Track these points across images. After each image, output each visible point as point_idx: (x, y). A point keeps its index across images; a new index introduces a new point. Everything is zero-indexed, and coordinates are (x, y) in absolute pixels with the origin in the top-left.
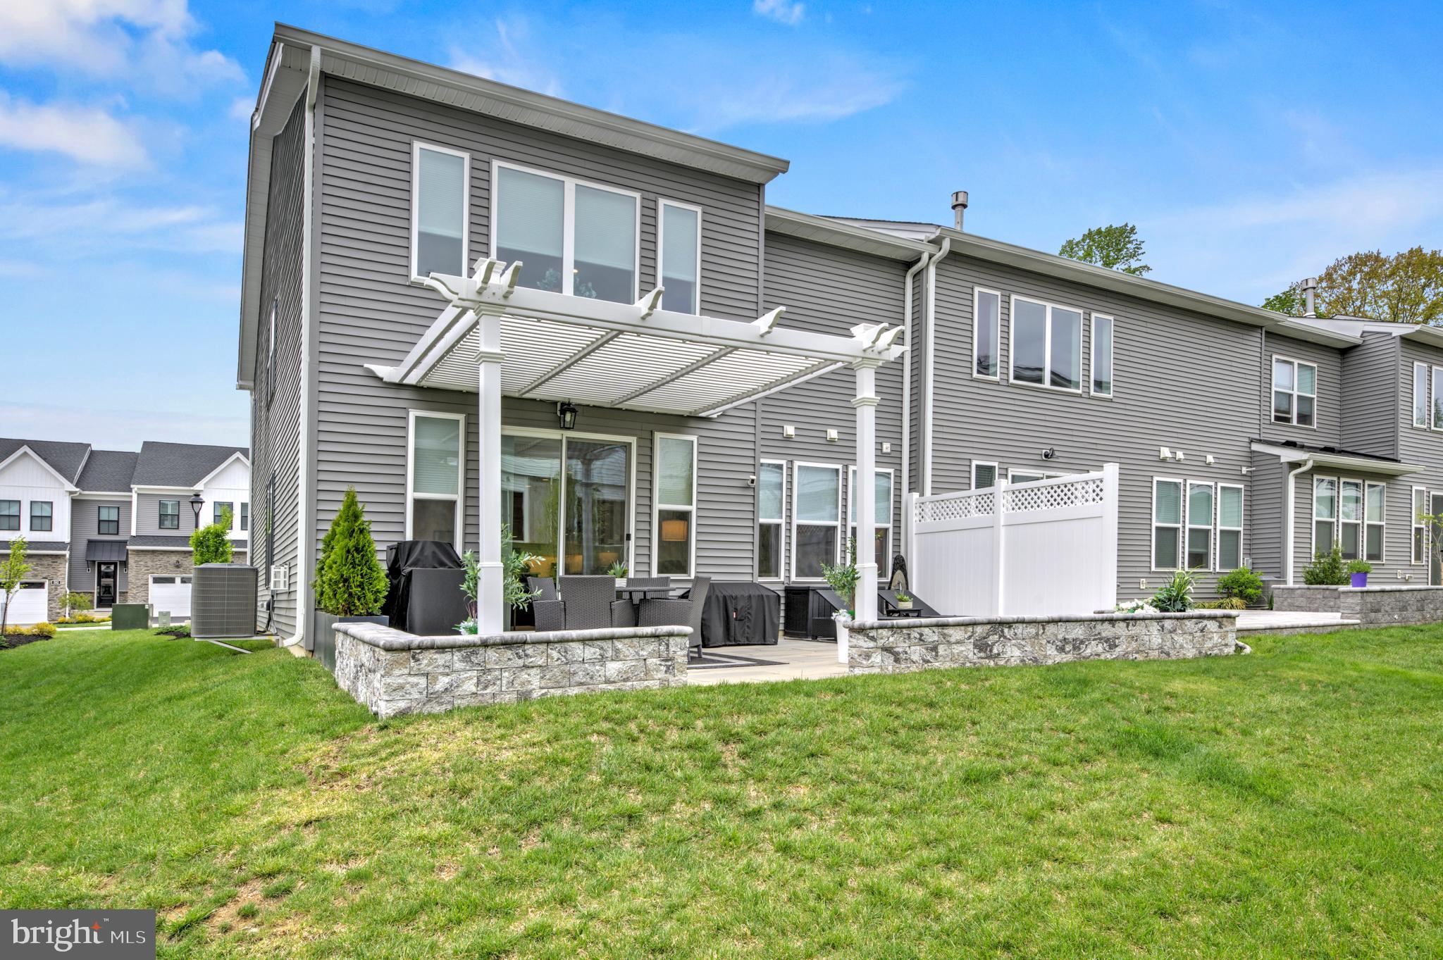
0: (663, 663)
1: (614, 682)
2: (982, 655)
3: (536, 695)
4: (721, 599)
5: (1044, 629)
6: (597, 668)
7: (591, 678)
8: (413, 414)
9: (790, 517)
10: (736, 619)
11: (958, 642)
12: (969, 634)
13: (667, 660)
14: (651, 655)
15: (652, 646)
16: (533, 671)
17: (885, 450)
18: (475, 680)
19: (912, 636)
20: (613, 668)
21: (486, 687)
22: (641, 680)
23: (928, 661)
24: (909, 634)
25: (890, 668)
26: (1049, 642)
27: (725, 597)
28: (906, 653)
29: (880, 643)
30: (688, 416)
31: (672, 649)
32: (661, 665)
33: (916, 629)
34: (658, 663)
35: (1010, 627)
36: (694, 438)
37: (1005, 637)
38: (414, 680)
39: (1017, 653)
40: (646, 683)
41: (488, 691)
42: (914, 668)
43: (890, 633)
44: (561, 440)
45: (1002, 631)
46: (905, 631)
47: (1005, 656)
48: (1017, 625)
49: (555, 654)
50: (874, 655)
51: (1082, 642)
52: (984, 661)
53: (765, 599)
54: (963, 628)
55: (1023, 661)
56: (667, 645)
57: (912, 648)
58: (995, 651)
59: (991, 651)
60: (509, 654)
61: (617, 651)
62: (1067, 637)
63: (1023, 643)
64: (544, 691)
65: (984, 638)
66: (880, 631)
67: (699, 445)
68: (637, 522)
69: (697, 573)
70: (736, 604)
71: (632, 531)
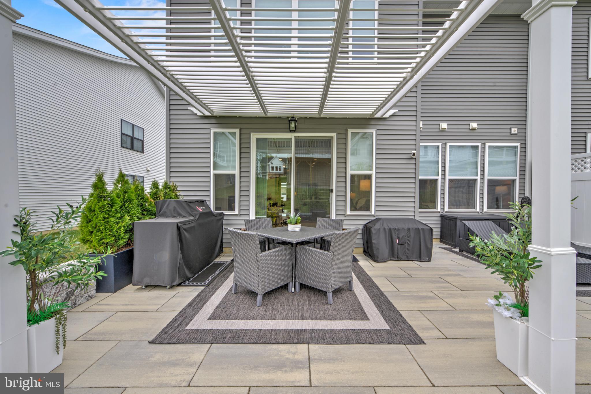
4: (387, 231)
8: (213, 131)
9: (444, 175)
10: (398, 244)
17: (513, 132)
27: (390, 229)
30: (369, 118)
36: (374, 131)
44: (292, 138)
53: (421, 231)
67: (377, 134)
68: (337, 182)
69: (376, 211)
70: (398, 234)
71: (334, 187)
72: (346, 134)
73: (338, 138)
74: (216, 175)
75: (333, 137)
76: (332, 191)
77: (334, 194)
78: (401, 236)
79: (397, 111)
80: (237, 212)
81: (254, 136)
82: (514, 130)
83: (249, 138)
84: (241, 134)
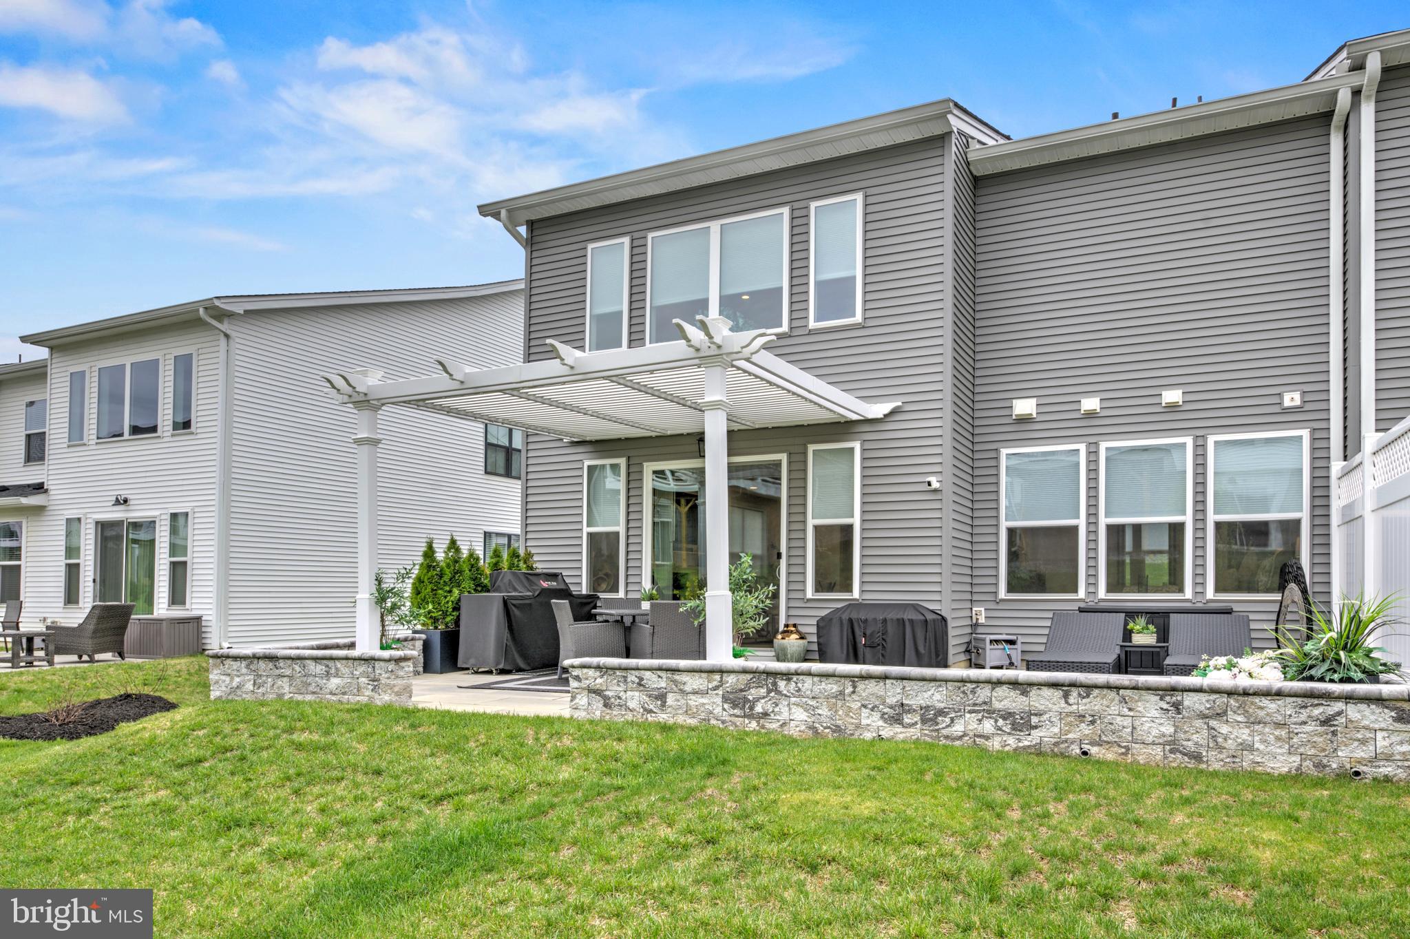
0: (371, 683)
1: (335, 694)
2: (737, 712)
3: (287, 697)
4: (845, 623)
5: (855, 687)
6: (324, 681)
7: (321, 689)
8: (586, 463)
9: (1095, 515)
10: (865, 645)
11: (695, 693)
12: (715, 683)
13: (374, 681)
14: (362, 675)
15: (362, 668)
16: (285, 679)
18: (252, 682)
19: (629, 680)
20: (335, 682)
21: (259, 688)
22: (354, 695)
23: (651, 711)
24: (625, 677)
25: (598, 713)
26: (865, 706)
27: (851, 621)
28: (620, 698)
29: (585, 683)
31: (378, 672)
32: (368, 684)
33: (633, 672)
34: (367, 682)
35: (789, 680)
36: (857, 445)
37: (779, 693)
38: (223, 678)
39: (800, 715)
40: (358, 698)
41: (260, 691)
42: (629, 717)
43: (598, 674)
45: (775, 684)
46: (618, 673)
47: (778, 717)
48: (801, 677)
49: (297, 668)
50: (579, 696)
51: (941, 712)
52: (739, 721)
53: (907, 624)
54: (704, 675)
55: (812, 728)
56: (374, 667)
57: (629, 693)
58: (759, 709)
59: (752, 708)
60: (271, 665)
61: (337, 669)
62: (904, 702)
63: (813, 703)
64: (291, 695)
65: (742, 690)
66: (585, 670)
67: (863, 450)
68: (789, 539)
69: (862, 592)
70: (865, 629)
71: (783, 549)
72: (805, 453)
73: (790, 463)
74: (590, 535)
75: (781, 460)
76: (779, 556)
77: (783, 562)
78: (868, 633)
79: (900, 404)
80: (621, 594)
81: (649, 468)
82: (1292, 399)
83: (641, 472)
84: (629, 466)
